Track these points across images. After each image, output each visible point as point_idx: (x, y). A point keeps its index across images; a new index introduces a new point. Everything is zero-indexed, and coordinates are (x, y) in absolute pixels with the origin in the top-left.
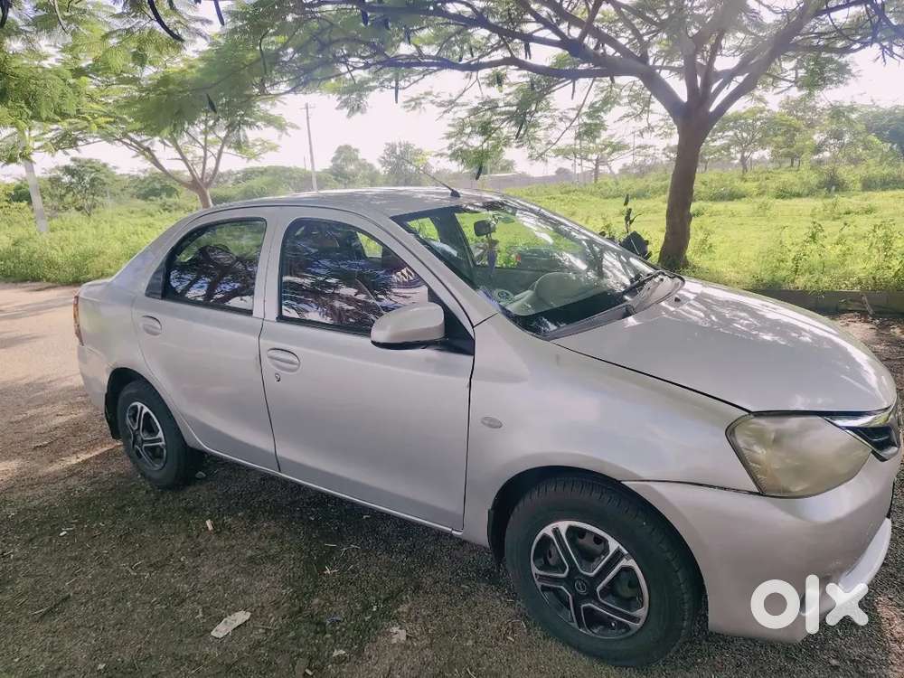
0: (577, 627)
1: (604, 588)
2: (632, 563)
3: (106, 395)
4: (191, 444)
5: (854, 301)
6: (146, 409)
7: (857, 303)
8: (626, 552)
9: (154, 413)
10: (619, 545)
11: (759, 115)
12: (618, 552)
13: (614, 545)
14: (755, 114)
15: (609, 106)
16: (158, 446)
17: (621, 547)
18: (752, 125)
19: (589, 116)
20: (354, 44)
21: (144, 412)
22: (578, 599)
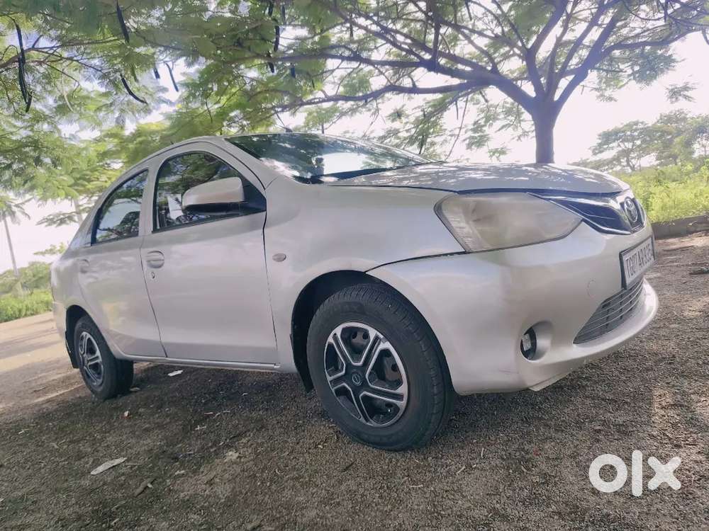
0: (364, 421)
1: (370, 373)
2: (386, 345)
3: (66, 333)
4: (117, 356)
5: (701, 223)
6: (89, 336)
7: (704, 225)
8: (381, 336)
9: (94, 338)
10: (376, 331)
11: (635, 127)
12: (377, 338)
13: (373, 333)
14: (632, 127)
15: (491, 122)
16: (97, 363)
17: (378, 333)
18: (631, 135)
19: (475, 130)
20: (273, 93)
21: (87, 338)
22: (357, 392)
